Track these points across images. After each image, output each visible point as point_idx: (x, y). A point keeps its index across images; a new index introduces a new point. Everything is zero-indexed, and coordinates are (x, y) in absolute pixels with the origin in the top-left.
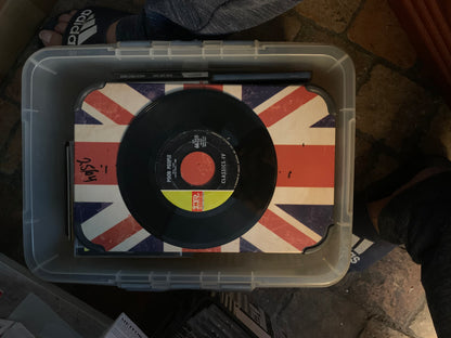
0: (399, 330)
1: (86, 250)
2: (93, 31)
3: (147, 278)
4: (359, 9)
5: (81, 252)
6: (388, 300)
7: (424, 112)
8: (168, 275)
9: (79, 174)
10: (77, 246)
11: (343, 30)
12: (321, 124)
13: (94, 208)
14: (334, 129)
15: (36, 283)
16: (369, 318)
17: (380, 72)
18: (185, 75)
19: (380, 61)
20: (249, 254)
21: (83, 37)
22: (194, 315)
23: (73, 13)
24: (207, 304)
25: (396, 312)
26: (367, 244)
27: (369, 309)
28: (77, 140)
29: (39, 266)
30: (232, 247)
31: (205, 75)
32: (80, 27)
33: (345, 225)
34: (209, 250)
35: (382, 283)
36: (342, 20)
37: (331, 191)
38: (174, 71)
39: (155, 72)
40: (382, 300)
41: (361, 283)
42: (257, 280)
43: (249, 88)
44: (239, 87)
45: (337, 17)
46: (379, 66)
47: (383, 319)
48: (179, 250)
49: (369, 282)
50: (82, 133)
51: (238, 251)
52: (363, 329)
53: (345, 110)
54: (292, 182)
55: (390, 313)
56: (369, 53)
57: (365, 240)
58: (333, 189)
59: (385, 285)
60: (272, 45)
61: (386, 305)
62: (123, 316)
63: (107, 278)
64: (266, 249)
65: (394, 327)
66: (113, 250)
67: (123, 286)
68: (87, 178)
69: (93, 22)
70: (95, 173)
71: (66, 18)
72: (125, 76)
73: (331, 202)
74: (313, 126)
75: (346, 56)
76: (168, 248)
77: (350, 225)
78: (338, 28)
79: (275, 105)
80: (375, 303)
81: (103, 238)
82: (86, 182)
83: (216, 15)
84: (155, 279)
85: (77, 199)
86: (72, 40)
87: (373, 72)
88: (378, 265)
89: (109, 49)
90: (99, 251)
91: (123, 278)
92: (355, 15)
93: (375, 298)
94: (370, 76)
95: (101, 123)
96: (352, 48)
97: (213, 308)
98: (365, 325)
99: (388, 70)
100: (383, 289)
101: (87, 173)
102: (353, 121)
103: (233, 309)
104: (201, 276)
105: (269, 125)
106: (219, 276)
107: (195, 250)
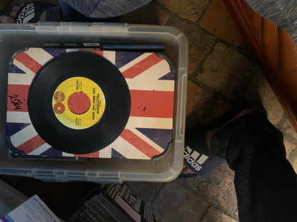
0: (229, 215)
1: (16, 154)
2: (32, 16)
3: (51, 173)
4: (207, 7)
6: (222, 195)
8: (66, 172)
9: (10, 105)
10: (10, 151)
11: (197, 20)
12: (165, 78)
13: (18, 127)
14: (174, 81)
16: (210, 207)
17: (220, 47)
18: (85, 45)
19: (220, 40)
20: (117, 160)
21: (26, 21)
22: (88, 199)
23: (22, 5)
24: (97, 192)
25: (227, 203)
26: (204, 158)
27: (210, 201)
28: (9, 83)
30: (105, 153)
32: (25, 13)
33: (179, 141)
34: (91, 156)
35: (218, 184)
36: (196, 13)
37: (171, 120)
38: (78, 42)
39: (66, 43)
40: (218, 195)
41: (205, 184)
43: (120, 53)
44: (114, 52)
45: (193, 12)
46: (219, 43)
47: (218, 208)
48: (73, 155)
49: (210, 183)
50: (13, 79)
51: (110, 157)
52: (205, 214)
53: (180, 69)
54: (145, 112)
55: (223, 204)
56: (213, 35)
57: (203, 156)
58: (172, 119)
59: (220, 186)
61: (221, 199)
62: (36, 196)
63: (27, 172)
64: (128, 157)
65: (225, 213)
66: (30, 154)
67: (37, 178)
68: (13, 107)
69: (33, 11)
70: (20, 104)
72: (47, 45)
73: (170, 127)
74: (160, 79)
75: (182, 34)
76: (65, 154)
77: (182, 141)
78: (193, 19)
79: (136, 64)
80: (213, 197)
81: (24, 146)
82: (14, 110)
83: (98, 6)
84: (59, 173)
85: (8, 120)
86: (19, 22)
87: (216, 48)
88: (216, 172)
89: (32, 25)
90: (21, 155)
91: (38, 172)
92: (204, 10)
93: (213, 194)
94: (213, 50)
95: (25, 73)
96: (202, 31)
97: (101, 195)
98: (206, 211)
99: (225, 46)
100: (219, 188)
101: (15, 104)
102: (185, 75)
103: (115, 196)
104: (87, 172)
105: (132, 77)
106: (98, 173)
107: (82, 156)
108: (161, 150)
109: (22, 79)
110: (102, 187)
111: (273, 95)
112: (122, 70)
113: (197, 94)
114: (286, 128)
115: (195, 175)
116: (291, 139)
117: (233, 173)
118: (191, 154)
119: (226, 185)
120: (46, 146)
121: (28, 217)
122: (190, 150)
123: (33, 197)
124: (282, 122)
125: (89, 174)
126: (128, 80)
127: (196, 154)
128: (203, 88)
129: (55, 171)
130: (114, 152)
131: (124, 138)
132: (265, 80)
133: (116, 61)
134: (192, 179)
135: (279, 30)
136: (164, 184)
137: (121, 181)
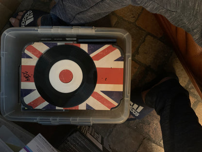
0: (156, 144)
1: (26, 108)
2: (32, 20)
3: (49, 119)
4: (140, 13)
5: (24, 109)
6: (151, 131)
7: (166, 55)
8: (58, 119)
9: (23, 78)
10: (22, 107)
11: (134, 21)
12: (118, 60)
13: (29, 91)
14: (123, 62)
15: (5, 121)
16: (144, 139)
17: (149, 38)
18: (67, 39)
19: (149, 34)
20: (90, 110)
21: (28, 22)
22: (70, 136)
23: (24, 12)
24: (75, 131)
25: (155, 136)
26: (141, 108)
27: (144, 135)
28: (22, 64)
29: (6, 115)
30: (82, 107)
31: (75, 39)
32: (27, 18)
33: (127, 99)
34: (73, 108)
35: (149, 124)
36: (134, 17)
38: (63, 38)
39: (55, 38)
40: (149, 131)
41: (141, 124)
42: (93, 120)
43: (90, 45)
44: (87, 45)
45: (132, 16)
46: (149, 36)
47: (149, 139)
48: (62, 108)
49: (144, 124)
50: (25, 62)
51: (85, 109)
52: (141, 143)
53: (127, 54)
54: (106, 81)
55: (153, 136)
57: (140, 107)
58: (122, 85)
59: (151, 125)
60: (99, 29)
61: (151, 133)
62: (40, 134)
63: (34, 119)
64: (96, 108)
65: (154, 142)
66: (36, 108)
67: (40, 123)
68: (25, 79)
69: (32, 16)
70: (30, 78)
71: (21, 14)
72: (43, 39)
73: (122, 90)
74: (115, 61)
75: (128, 33)
76: (57, 108)
77: (129, 99)
78: (132, 20)
79: (101, 52)
80: (146, 132)
81: (32, 103)
82: (26, 81)
84: (53, 120)
85: (22, 88)
86: (23, 23)
87: (146, 38)
88: (147, 117)
90: (30, 109)
91: (40, 119)
93: (146, 130)
94: (145, 40)
95: (32, 58)
96: (137, 28)
97: (78, 133)
98: (142, 142)
99: (152, 38)
100: (150, 127)
101: (26, 78)
102: (130, 58)
103: (86, 133)
104: (71, 119)
105: (98, 60)
106: (78, 119)
107: (68, 109)
108: (116, 104)
109: (30, 62)
110: (78, 128)
111: (182, 68)
112: (92, 55)
113: (135, 68)
114: (190, 89)
115: (135, 119)
116: (194, 95)
117: (159, 117)
118: (133, 106)
119: (154, 125)
120: (46, 103)
121: (38, 147)
122: (132, 104)
123: (38, 135)
124: (188, 84)
125: (72, 120)
126: (95, 62)
127: (136, 106)
128: (139, 64)
129: (51, 118)
130: (87, 105)
131: (94, 97)
132: (177, 58)
133: (88, 50)
134: (133, 121)
135: (186, 33)
136: (116, 125)
137: (91, 124)
